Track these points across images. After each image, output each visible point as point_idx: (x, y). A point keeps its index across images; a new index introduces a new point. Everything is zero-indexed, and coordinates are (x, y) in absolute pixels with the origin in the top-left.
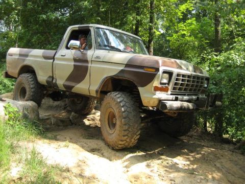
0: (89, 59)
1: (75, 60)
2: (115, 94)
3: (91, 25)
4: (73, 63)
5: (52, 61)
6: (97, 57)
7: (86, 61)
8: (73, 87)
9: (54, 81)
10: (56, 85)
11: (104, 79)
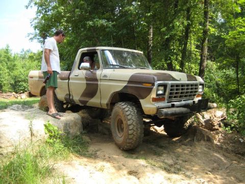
0: (98, 78)
1: (87, 79)
2: (122, 104)
3: (97, 48)
4: (85, 82)
5: (67, 81)
6: (105, 76)
7: (96, 80)
8: (87, 102)
9: (71, 97)
10: (73, 100)
11: (112, 94)
